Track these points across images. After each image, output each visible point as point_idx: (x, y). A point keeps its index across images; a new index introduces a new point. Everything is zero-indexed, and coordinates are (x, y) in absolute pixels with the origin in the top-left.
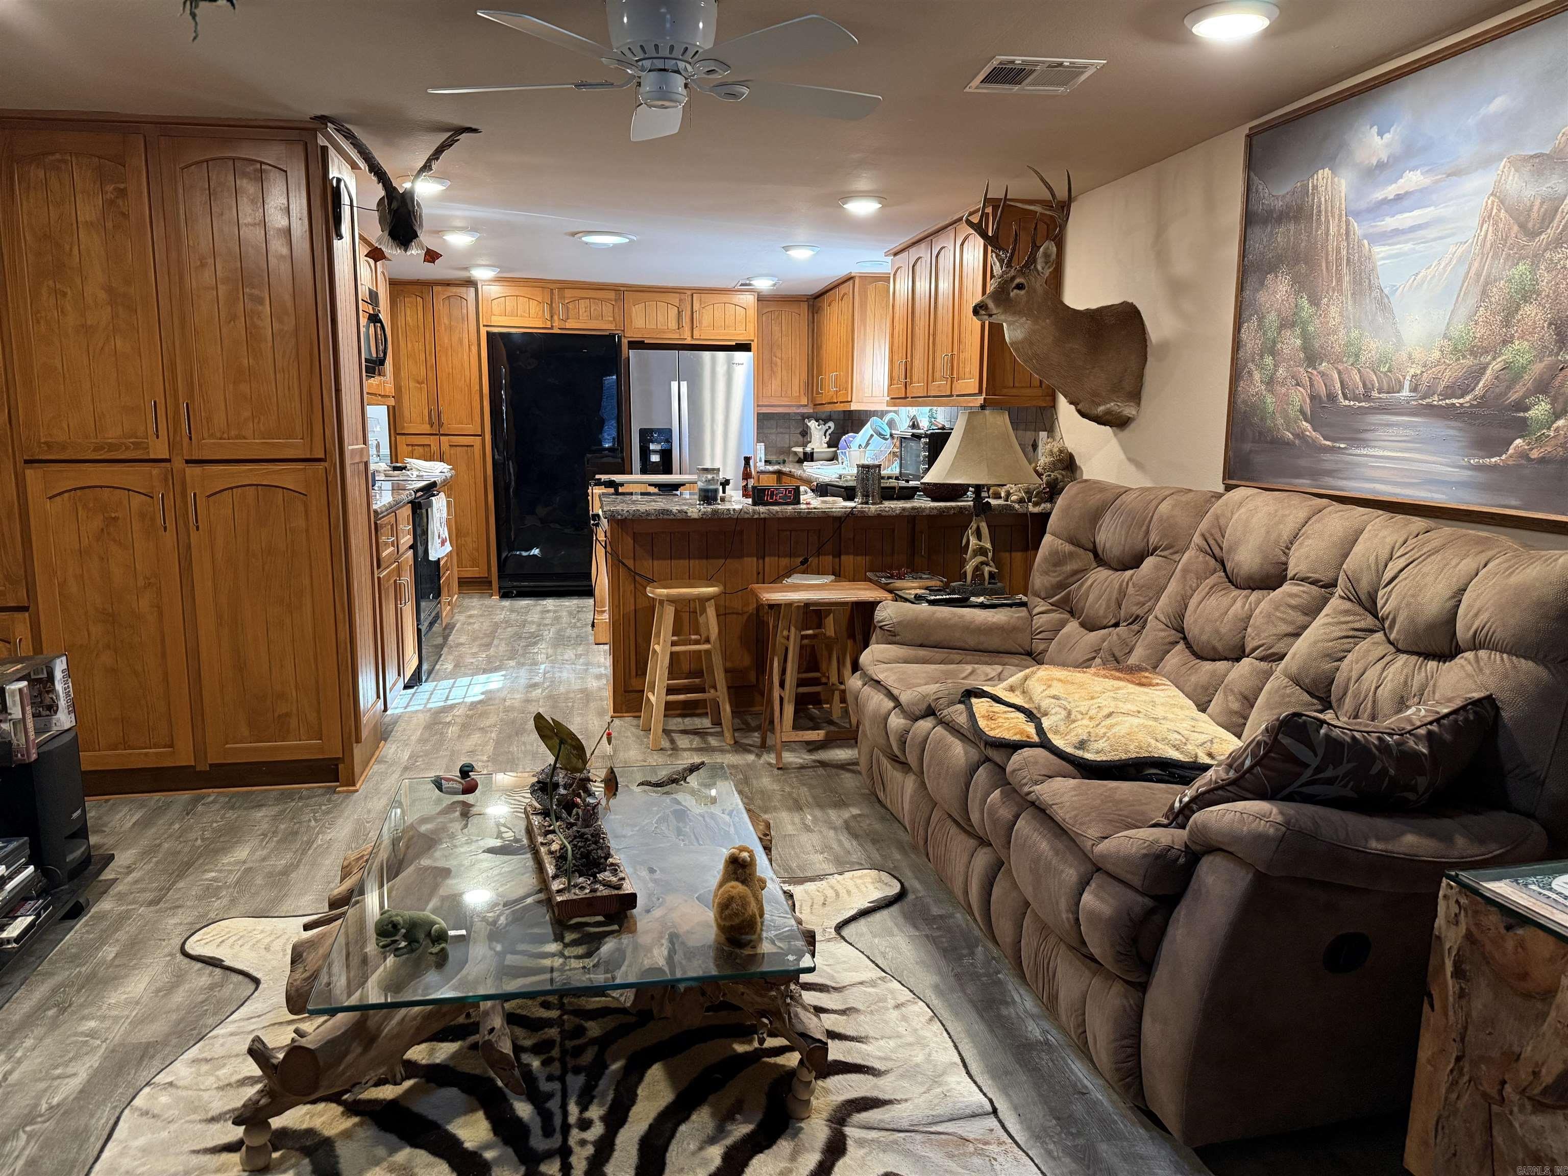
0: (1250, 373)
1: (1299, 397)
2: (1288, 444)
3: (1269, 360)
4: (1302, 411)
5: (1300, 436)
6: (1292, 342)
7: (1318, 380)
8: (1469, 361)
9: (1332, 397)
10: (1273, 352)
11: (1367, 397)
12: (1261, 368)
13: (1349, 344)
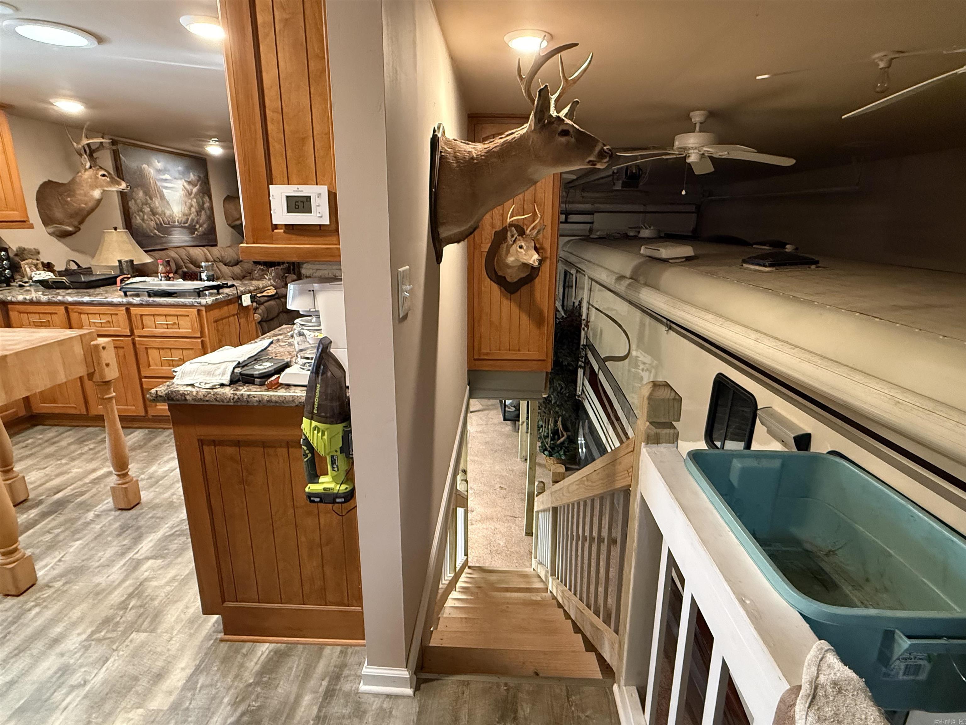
0: (136, 217)
1: (152, 224)
2: (153, 237)
3: (141, 214)
4: (154, 228)
5: (155, 234)
6: (147, 210)
7: (157, 219)
8: (186, 217)
9: (161, 224)
10: (141, 211)
11: (169, 224)
12: (139, 216)
13: (162, 211)
